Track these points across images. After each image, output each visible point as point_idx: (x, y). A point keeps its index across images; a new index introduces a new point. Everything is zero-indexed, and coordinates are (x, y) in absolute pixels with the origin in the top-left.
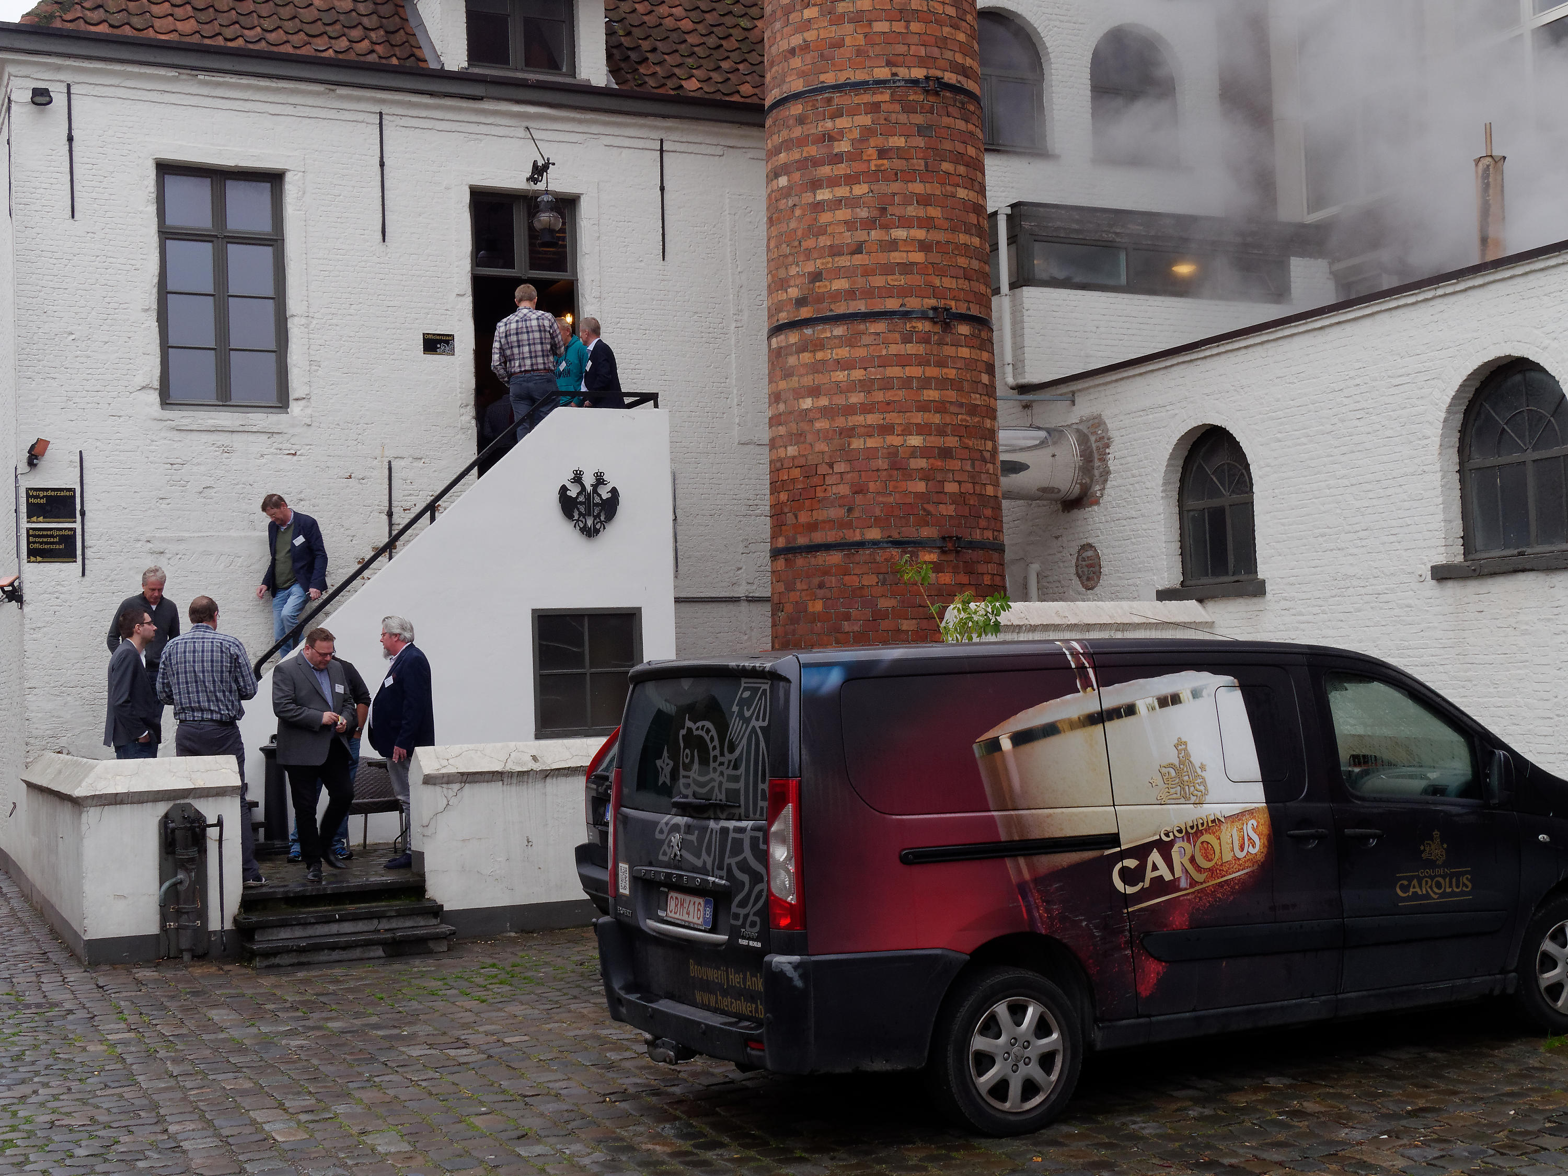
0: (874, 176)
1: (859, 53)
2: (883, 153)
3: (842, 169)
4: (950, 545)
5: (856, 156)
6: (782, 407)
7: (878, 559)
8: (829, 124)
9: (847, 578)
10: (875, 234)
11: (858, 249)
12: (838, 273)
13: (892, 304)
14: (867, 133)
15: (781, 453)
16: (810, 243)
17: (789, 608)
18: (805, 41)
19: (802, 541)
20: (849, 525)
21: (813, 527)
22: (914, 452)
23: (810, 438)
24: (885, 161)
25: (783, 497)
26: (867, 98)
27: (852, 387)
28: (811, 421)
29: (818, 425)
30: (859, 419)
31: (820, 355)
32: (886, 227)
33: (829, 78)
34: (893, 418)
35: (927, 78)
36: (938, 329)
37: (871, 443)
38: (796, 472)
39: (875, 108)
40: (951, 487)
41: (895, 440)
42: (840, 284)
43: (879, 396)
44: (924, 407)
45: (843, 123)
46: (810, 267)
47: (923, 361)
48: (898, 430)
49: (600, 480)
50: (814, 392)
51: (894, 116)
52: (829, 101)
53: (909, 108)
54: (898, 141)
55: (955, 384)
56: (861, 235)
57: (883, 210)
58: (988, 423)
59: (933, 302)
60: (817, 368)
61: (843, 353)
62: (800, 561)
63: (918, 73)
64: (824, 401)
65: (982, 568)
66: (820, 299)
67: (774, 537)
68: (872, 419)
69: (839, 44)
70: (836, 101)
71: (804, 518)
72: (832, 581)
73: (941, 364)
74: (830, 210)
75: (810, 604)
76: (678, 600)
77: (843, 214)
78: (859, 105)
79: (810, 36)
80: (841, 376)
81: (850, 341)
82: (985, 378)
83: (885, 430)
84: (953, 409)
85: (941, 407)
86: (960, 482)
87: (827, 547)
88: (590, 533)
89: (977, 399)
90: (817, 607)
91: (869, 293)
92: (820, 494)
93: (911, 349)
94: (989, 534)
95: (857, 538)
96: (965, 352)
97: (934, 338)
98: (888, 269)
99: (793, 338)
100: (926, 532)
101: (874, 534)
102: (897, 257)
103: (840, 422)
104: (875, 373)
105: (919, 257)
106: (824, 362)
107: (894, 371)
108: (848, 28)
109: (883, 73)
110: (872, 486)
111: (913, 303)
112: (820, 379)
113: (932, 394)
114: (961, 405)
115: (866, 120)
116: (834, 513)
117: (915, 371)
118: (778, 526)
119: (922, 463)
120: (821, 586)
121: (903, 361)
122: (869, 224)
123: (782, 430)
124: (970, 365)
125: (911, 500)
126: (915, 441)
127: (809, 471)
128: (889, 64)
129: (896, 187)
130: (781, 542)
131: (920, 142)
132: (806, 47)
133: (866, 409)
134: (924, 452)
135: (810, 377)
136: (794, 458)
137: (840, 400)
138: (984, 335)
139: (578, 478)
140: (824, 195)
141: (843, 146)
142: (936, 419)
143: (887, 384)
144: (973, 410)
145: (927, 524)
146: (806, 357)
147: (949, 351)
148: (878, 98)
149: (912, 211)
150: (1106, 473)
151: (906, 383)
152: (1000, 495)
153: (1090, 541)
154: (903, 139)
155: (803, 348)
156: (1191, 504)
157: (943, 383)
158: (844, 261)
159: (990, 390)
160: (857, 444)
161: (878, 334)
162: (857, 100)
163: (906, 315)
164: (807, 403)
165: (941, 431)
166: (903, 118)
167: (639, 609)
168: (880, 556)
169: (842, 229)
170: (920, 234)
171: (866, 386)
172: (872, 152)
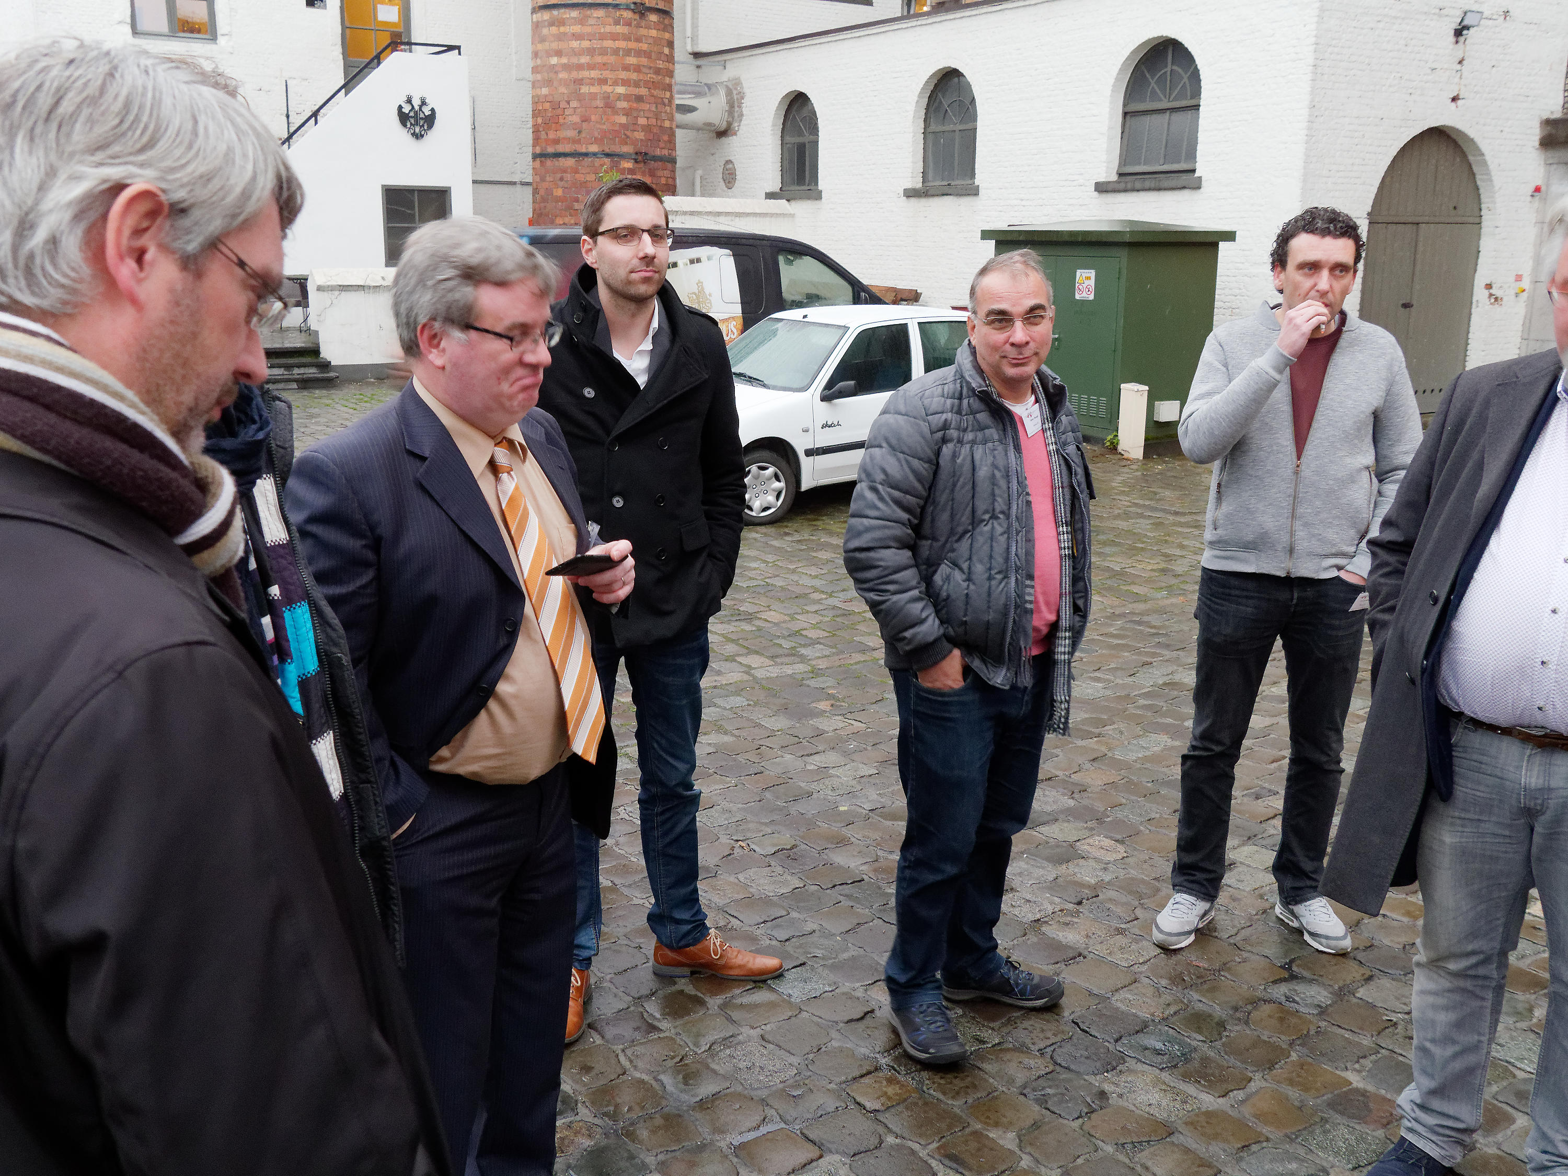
4: (640, 158)
6: (539, 62)
9: (577, 176)
15: (538, 92)
17: (542, 192)
19: (550, 150)
20: (578, 142)
21: (557, 141)
22: (619, 97)
23: (556, 84)
25: (540, 120)
27: (582, 52)
28: (556, 73)
29: (561, 75)
30: (585, 74)
31: (562, 29)
34: (607, 74)
36: (637, 17)
37: (594, 89)
38: (547, 106)
40: (642, 121)
41: (608, 89)
43: (599, 59)
44: (626, 68)
47: (627, 38)
48: (610, 82)
49: (423, 103)
50: (559, 53)
55: (648, 55)
58: (667, 80)
60: (560, 37)
61: (577, 29)
62: (549, 163)
64: (564, 60)
65: (660, 173)
67: (534, 146)
68: (594, 74)
71: (552, 135)
72: (568, 176)
73: (638, 40)
75: (554, 190)
76: (475, 182)
80: (575, 44)
81: (582, 22)
82: (666, 51)
83: (602, 81)
84: (644, 70)
85: (638, 69)
86: (648, 118)
87: (565, 155)
88: (418, 136)
89: (660, 64)
90: (559, 192)
92: (561, 121)
93: (619, 29)
94: (666, 152)
95: (584, 150)
96: (654, 33)
97: (634, 23)
99: (546, 16)
100: (627, 149)
101: (594, 148)
103: (575, 75)
104: (596, 44)
106: (565, 34)
107: (609, 44)
110: (593, 118)
112: (562, 45)
113: (632, 60)
114: (650, 68)
116: (570, 133)
117: (622, 44)
118: (536, 140)
119: (623, 104)
120: (561, 179)
121: (614, 37)
123: (539, 77)
124: (657, 41)
125: (617, 128)
126: (621, 90)
127: (555, 106)
130: (538, 150)
133: (591, 67)
134: (627, 97)
135: (556, 43)
136: (546, 96)
137: (574, 60)
138: (666, 22)
139: (409, 101)
142: (634, 76)
143: (604, 52)
144: (658, 71)
145: (626, 144)
146: (554, 30)
147: (643, 31)
150: (741, 115)
151: (616, 51)
152: (674, 126)
153: (731, 158)
155: (552, 24)
156: (788, 139)
157: (639, 53)
159: (670, 59)
160: (585, 89)
161: (599, 18)
163: (616, 6)
164: (554, 60)
165: (637, 84)
167: (450, 188)
168: (597, 162)
171: (591, 52)
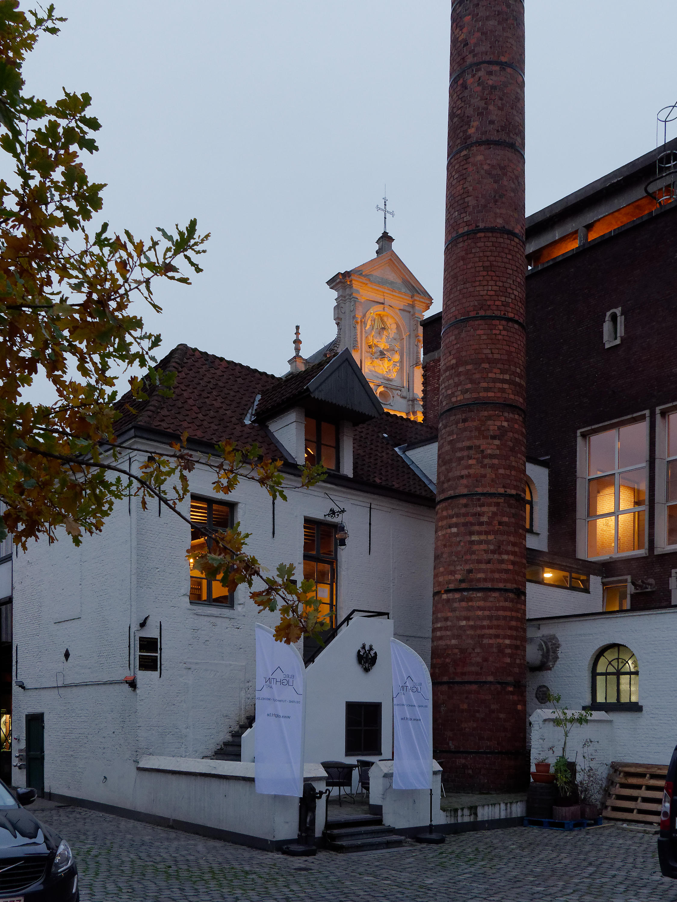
0: (495, 533)
1: (493, 481)
2: (500, 523)
3: (484, 528)
4: (517, 685)
5: (489, 524)
6: (449, 623)
7: (492, 689)
8: (479, 509)
9: (479, 695)
10: (496, 556)
11: (489, 562)
12: (480, 571)
13: (501, 585)
14: (495, 514)
15: (448, 642)
16: (468, 557)
18: (469, 473)
20: (480, 674)
21: (463, 674)
23: (464, 637)
24: (501, 527)
25: (448, 660)
26: (495, 500)
27: (484, 618)
28: (465, 631)
31: (470, 604)
32: (500, 553)
33: (479, 490)
35: (517, 494)
36: (516, 597)
37: (491, 641)
38: (456, 651)
39: (497, 504)
41: (501, 641)
42: (481, 575)
43: (495, 623)
45: (485, 509)
46: (468, 567)
47: (511, 610)
48: (501, 637)
49: (371, 648)
50: (467, 619)
51: (505, 509)
52: (479, 500)
53: (510, 506)
54: (506, 519)
56: (490, 556)
57: (499, 547)
59: (515, 586)
60: (468, 609)
61: (481, 604)
62: (456, 687)
63: (513, 492)
64: (471, 623)
66: (471, 581)
68: (492, 632)
69: (484, 476)
70: (482, 500)
72: (472, 696)
73: (517, 611)
74: (478, 544)
75: (461, 705)
77: (483, 547)
78: (492, 502)
79: (472, 471)
80: (480, 613)
81: (485, 599)
84: (519, 630)
85: (516, 629)
86: (520, 659)
88: (366, 670)
91: (492, 580)
92: (468, 661)
93: (507, 604)
95: (483, 680)
96: (523, 607)
97: (515, 601)
98: (500, 571)
99: (457, 595)
100: (510, 679)
101: (491, 679)
102: (504, 566)
103: (479, 632)
105: (511, 567)
106: (472, 607)
107: (501, 613)
108: (489, 470)
109: (501, 490)
110: (490, 659)
111: (509, 586)
112: (470, 614)
113: (513, 623)
114: (522, 628)
115: (494, 509)
116: (473, 669)
117: (508, 614)
119: (509, 651)
120: (467, 698)
121: (504, 609)
122: (493, 552)
123: (449, 633)
125: (505, 665)
126: (507, 642)
127: (463, 651)
128: (504, 487)
129: (505, 537)
131: (513, 520)
132: (469, 476)
133: (489, 627)
134: (510, 646)
135: (465, 612)
136: (456, 645)
137: (479, 623)
139: (363, 647)
140: (475, 538)
141: (485, 519)
142: (514, 633)
143: (498, 618)
145: (510, 676)
146: (464, 604)
147: (519, 606)
148: (499, 500)
149: (510, 548)
150: (556, 658)
151: (505, 618)
153: (546, 684)
154: (507, 518)
155: (461, 600)
157: (517, 619)
158: (483, 566)
160: (485, 641)
161: (495, 597)
162: (491, 500)
163: (506, 590)
164: (464, 623)
165: (516, 638)
166: (508, 510)
167: (381, 703)
169: (483, 553)
170: (512, 558)
171: (490, 618)
172: (496, 522)
